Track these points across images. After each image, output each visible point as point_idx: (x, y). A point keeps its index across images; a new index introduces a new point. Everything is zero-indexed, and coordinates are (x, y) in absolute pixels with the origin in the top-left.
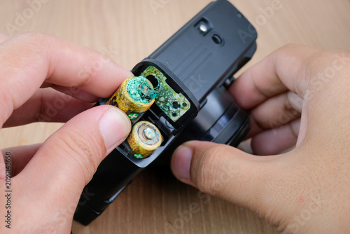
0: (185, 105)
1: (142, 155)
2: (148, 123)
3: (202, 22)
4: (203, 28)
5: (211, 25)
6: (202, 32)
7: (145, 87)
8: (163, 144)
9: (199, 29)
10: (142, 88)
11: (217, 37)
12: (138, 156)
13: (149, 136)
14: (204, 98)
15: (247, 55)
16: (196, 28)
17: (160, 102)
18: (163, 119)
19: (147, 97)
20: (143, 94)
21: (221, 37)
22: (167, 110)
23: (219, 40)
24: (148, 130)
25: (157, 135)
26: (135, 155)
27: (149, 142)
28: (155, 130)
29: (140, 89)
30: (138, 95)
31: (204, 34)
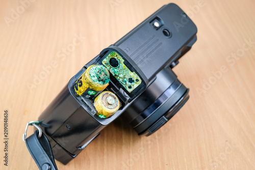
0: (137, 80)
1: (105, 116)
2: (110, 93)
3: (156, 20)
4: (157, 24)
5: (163, 22)
6: (155, 27)
7: (103, 73)
8: (121, 108)
9: (153, 24)
10: (100, 73)
11: (166, 31)
12: (102, 117)
13: (110, 103)
14: (154, 76)
15: (188, 45)
16: (152, 23)
17: (120, 78)
18: (121, 91)
19: (102, 80)
20: (100, 78)
21: (170, 31)
22: (125, 84)
23: (168, 33)
24: (110, 98)
25: (116, 102)
26: (100, 116)
27: (110, 106)
28: (115, 98)
29: (98, 74)
30: (96, 78)
31: (157, 29)
